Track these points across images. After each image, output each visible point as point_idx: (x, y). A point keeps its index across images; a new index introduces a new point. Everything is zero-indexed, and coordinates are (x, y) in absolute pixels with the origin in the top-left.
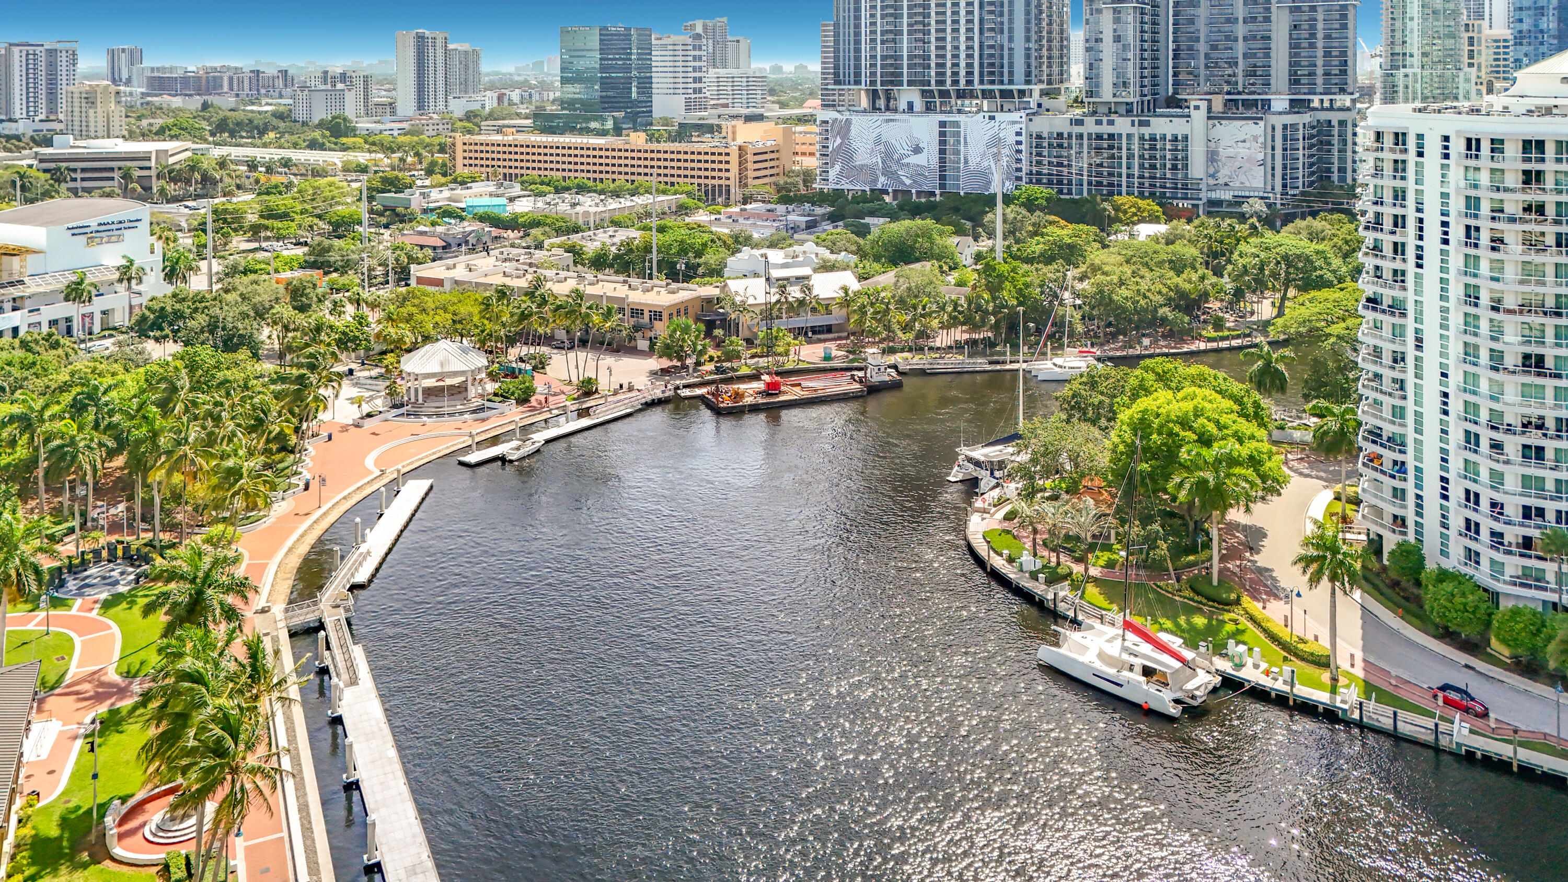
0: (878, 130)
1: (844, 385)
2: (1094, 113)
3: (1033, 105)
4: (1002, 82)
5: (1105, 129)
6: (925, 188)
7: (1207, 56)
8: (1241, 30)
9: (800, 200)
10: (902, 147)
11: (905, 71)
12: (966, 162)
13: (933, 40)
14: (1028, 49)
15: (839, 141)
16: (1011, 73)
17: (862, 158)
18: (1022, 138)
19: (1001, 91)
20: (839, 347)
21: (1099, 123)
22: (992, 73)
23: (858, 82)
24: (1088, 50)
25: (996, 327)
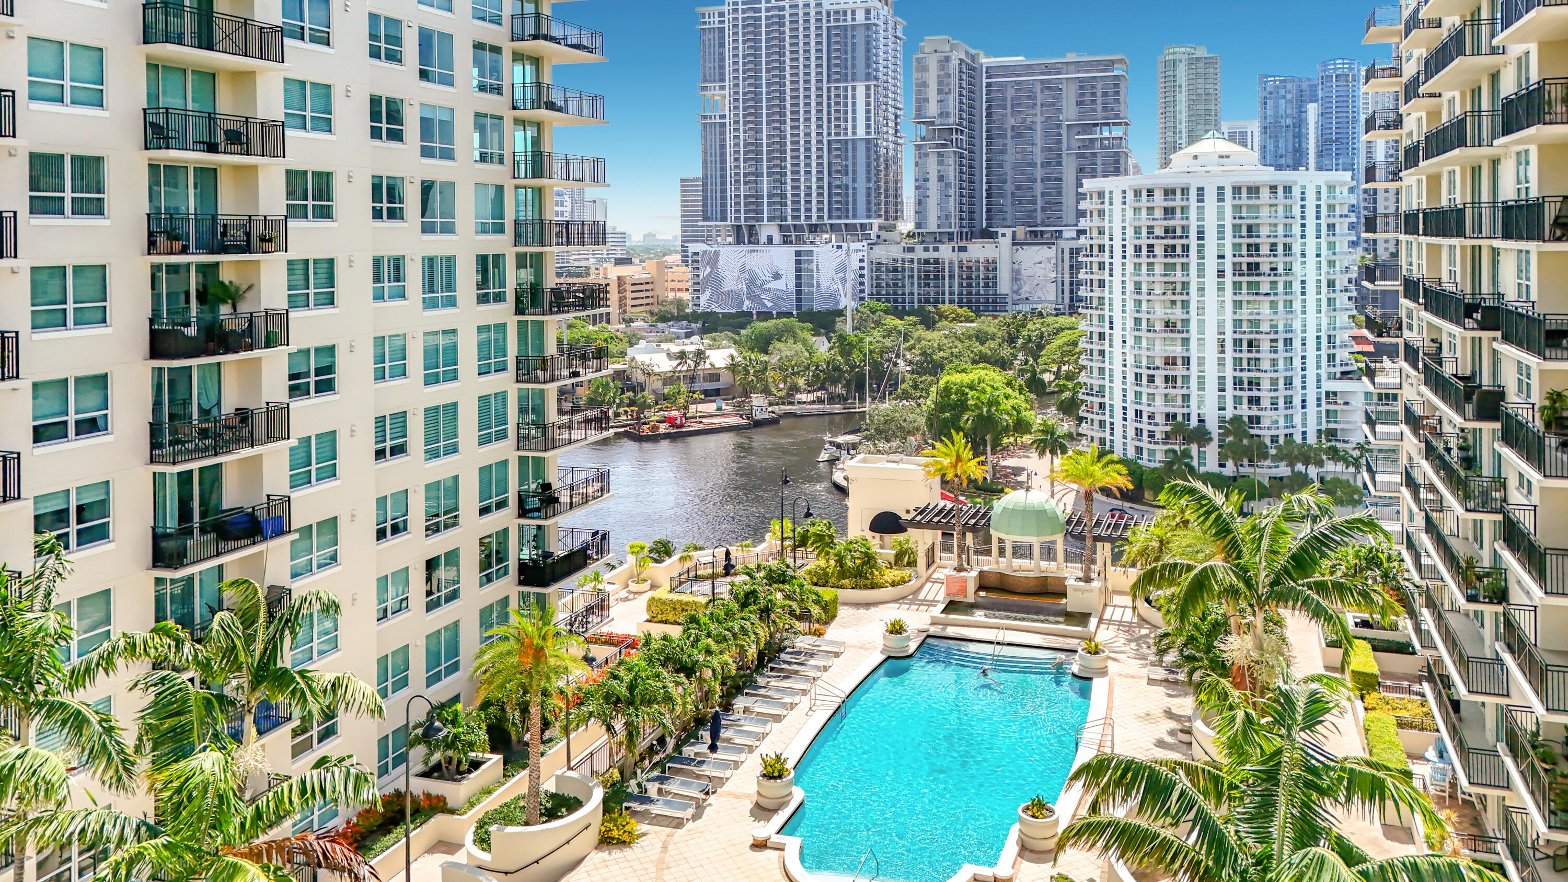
0: (743, 260)
1: (735, 420)
2: (923, 242)
3: (873, 236)
4: (847, 217)
5: (932, 255)
6: (784, 310)
7: (1013, 194)
8: (1039, 173)
9: (679, 319)
10: (764, 275)
11: (765, 208)
12: (818, 285)
13: (789, 181)
14: (869, 188)
15: (708, 270)
16: (855, 210)
17: (728, 286)
18: (865, 264)
19: (846, 225)
20: (727, 404)
21: (926, 249)
22: (838, 209)
23: (724, 219)
24: (917, 188)
25: (847, 386)
